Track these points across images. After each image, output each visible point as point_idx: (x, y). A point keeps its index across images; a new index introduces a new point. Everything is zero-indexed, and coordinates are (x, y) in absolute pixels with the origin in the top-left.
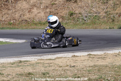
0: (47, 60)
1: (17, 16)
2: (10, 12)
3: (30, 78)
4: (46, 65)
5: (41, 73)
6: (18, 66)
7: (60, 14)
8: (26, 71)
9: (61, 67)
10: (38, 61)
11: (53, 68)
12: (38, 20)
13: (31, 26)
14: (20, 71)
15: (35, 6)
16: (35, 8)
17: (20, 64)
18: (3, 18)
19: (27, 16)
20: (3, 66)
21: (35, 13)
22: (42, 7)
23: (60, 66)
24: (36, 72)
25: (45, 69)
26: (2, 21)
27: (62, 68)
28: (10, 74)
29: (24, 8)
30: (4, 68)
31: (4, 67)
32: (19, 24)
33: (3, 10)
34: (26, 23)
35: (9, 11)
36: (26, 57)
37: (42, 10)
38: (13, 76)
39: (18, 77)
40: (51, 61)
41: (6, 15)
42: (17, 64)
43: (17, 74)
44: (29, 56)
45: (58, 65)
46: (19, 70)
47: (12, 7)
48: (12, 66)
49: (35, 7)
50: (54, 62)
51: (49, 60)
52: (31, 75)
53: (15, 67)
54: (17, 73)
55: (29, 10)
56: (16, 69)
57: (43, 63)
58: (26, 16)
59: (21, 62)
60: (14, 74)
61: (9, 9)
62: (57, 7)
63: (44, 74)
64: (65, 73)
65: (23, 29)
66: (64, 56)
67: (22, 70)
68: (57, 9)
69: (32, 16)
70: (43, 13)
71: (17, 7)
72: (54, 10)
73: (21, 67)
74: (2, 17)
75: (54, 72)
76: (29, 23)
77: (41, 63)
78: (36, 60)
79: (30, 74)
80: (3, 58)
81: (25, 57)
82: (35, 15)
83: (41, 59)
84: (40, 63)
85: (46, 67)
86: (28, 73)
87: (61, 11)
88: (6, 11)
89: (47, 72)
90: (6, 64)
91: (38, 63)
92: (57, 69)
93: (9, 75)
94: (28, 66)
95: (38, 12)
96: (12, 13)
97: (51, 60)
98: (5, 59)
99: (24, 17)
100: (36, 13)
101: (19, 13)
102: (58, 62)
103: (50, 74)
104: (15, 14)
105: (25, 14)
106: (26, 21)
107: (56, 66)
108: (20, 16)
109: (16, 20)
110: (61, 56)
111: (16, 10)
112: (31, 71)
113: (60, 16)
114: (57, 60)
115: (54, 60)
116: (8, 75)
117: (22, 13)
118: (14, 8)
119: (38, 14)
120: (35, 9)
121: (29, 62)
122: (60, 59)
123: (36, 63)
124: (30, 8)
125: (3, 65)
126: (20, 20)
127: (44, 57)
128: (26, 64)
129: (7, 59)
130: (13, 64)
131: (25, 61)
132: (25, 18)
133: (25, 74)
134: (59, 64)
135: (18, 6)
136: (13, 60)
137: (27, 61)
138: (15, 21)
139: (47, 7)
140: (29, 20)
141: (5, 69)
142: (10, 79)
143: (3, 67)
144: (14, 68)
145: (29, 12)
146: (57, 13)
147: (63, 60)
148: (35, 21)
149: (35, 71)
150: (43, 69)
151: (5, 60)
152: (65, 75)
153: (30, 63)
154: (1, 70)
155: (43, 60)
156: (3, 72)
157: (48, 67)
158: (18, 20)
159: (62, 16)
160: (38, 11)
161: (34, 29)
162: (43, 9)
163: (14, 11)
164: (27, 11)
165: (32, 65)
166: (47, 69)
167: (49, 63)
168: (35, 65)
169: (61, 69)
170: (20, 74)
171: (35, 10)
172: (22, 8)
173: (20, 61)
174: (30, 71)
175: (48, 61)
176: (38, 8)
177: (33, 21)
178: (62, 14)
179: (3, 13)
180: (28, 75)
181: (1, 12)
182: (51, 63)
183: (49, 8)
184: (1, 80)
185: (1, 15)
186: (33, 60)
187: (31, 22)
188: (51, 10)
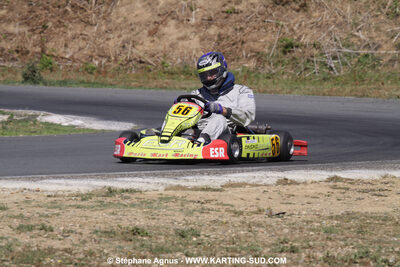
0: (196, 189)
1: (113, 44)
2: (91, 31)
3: (138, 244)
4: (193, 206)
5: (172, 232)
6: (102, 205)
7: (251, 44)
8: (125, 223)
9: (238, 213)
10: (166, 192)
11: (213, 216)
12: (179, 60)
13: (155, 79)
14: (105, 223)
15: (171, 14)
16: (172, 23)
17: (109, 199)
18: (68, 50)
19: (145, 47)
21: (170, 38)
22: (193, 21)
24: (158, 228)
25: (186, 218)
26: (62, 58)
27: (241, 218)
28: (74, 228)
29: (137, 20)
30: (57, 211)
31: (55, 207)
32: (118, 71)
33: (70, 26)
34: (142, 68)
35: (88, 28)
36: (129, 179)
37: (194, 29)
38: (84, 237)
39: (98, 239)
40: (210, 195)
41: (76, 40)
42: (100, 199)
43: (96, 232)
44: (140, 176)
45: (231, 209)
46: (102, 218)
47: (98, 16)
48: (83, 203)
49: (173, 18)
50: (217, 197)
51: (203, 189)
52: (139, 237)
53: (91, 208)
54: (97, 229)
55: (152, 27)
56: (95, 213)
57: (184, 201)
58: (141, 48)
59: (111, 192)
60: (86, 232)
61: (88, 23)
62: (241, 21)
63: (183, 237)
64: (251, 234)
65: (128, 87)
66: (252, 181)
67: (114, 217)
68: (241, 29)
69: (161, 48)
70: (197, 39)
71: (113, 16)
72: (231, 30)
73: (111, 210)
74: (66, 46)
75: (214, 230)
76: (150, 71)
77: (176, 199)
78: (161, 189)
79: (136, 231)
80: (57, 178)
81: (126, 179)
82: (172, 45)
83: (179, 188)
84: (174, 197)
85: (190, 213)
86: (131, 228)
87: (255, 35)
88: (78, 28)
89: (192, 229)
90: (63, 196)
91: (167, 199)
92: (225, 220)
94: (133, 205)
95: (180, 35)
96: (99, 34)
97: (207, 189)
98: (62, 181)
99: (134, 50)
100: (175, 37)
101: (120, 36)
102: (230, 197)
103: (202, 237)
104: (108, 39)
105: (140, 39)
106: (141, 62)
107: (223, 211)
108: (124, 47)
109: (109, 57)
110: (240, 180)
111: (111, 25)
112: (141, 222)
113: (252, 51)
114: (230, 191)
115: (218, 190)
116: (67, 233)
117: (129, 36)
118: (104, 18)
119: (181, 43)
120: (172, 27)
121: (137, 195)
122: (238, 189)
123: (161, 199)
124: (155, 22)
125: (53, 199)
126: (122, 58)
127: (188, 181)
128: (128, 201)
129: (70, 182)
130: (85, 197)
131: (127, 191)
132: (139, 51)
133: (122, 233)
134: (232, 206)
135: (117, 13)
136: (88, 185)
137: (132, 191)
138: (104, 61)
139: (211, 20)
140: (149, 60)
141: (58, 215)
142: (73, 244)
143: (54, 205)
144: (88, 213)
145: (152, 34)
146: (243, 42)
147: (249, 192)
148: (169, 63)
149: (153, 223)
150: (180, 218)
151: (60, 184)
152: (249, 240)
153: (142, 196)
154: (47, 216)
155: (184, 188)
156: (53, 223)
157: (198, 214)
158: (116, 60)
159: (258, 53)
160: (181, 31)
161: (164, 91)
162: (198, 26)
163: (104, 28)
164: (146, 32)
165: (148, 204)
166: (193, 219)
167: (202, 201)
168: (155, 205)
169: (237, 220)
170: (106, 232)
171: (171, 30)
172: (132, 19)
173: (110, 189)
174: (137, 223)
175: (202, 193)
176: (182, 22)
177: (163, 63)
178: (257, 46)
179: (70, 34)
180: (130, 236)
181: (62, 29)
182: (207, 201)
183: (216, 25)
184: (43, 246)
185: (62, 39)
186: (151, 187)
187: (156, 68)
188: (222, 31)
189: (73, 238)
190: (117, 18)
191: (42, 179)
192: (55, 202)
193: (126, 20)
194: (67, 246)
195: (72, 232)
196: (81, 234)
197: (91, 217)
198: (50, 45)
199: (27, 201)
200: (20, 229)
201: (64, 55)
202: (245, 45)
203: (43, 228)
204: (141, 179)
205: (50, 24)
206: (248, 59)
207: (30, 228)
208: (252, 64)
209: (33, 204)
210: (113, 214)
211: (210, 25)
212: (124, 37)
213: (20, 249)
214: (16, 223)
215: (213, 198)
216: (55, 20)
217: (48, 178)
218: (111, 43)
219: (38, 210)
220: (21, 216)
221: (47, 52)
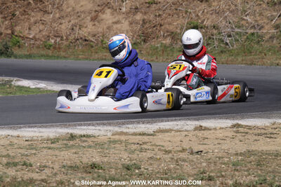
0: (135, 134)
1: (64, 27)
2: (48, 18)
3: (95, 175)
4: (134, 147)
5: (120, 166)
6: (67, 147)
7: (167, 26)
8: (85, 160)
9: (169, 152)
10: (114, 137)
11: (149, 154)
13: (97, 53)
14: (70, 160)
15: (108, 5)
16: (108, 11)
17: (71, 143)
18: (31, 32)
19: (89, 29)
20: (32, 145)
21: (107, 22)
22: (124, 10)
23: (166, 151)
24: (110, 163)
25: (130, 156)
26: (27, 38)
27: (170, 155)
28: (47, 164)
29: (82, 9)
30: (34, 152)
31: (32, 149)
32: (69, 47)
33: (33, 14)
34: (86, 45)
35: (46, 15)
36: (85, 127)
37: (124, 16)
38: (55, 171)
39: (65, 172)
40: (146, 138)
41: (37, 24)
42: (65, 142)
43: (64, 166)
44: (93, 125)
45: (162, 148)
46: (68, 156)
47: (53, 7)
48: (52, 145)
49: (109, 8)
50: (151, 140)
51: (140, 134)
52: (96, 170)
53: (59, 149)
54: (64, 164)
55: (93, 14)
56: (62, 153)
57: (127, 143)
58: (85, 30)
59: (72, 137)
60: (57, 167)
61: (46, 12)
62: (160, 9)
63: (128, 169)
64: (178, 167)
65: (77, 58)
66: (176, 128)
67: (77, 156)
68: (159, 15)
69: (100, 30)
70: (127, 23)
71: (64, 6)
72: (152, 16)
73: (74, 151)
74: (30, 29)
75: (151, 164)
76: (92, 47)
77: (121, 142)
78: (109, 134)
79: (94, 166)
80: (32, 127)
81: (83, 127)
82: (109, 28)
83: (122, 133)
84: (120, 140)
85: (133, 152)
86: (90, 163)
87: (169, 20)
88: (39, 16)
89: (135, 164)
90: (38, 140)
91: (115, 142)
92: (158, 157)
93: (45, 166)
94: (90, 147)
95: (114, 20)
96: (54, 20)
97: (144, 134)
98: (35, 129)
99: (80, 32)
100: (110, 21)
101: (70, 21)
102: (160, 140)
103: (142, 169)
104: (61, 24)
105: (84, 23)
106: (86, 40)
107: (156, 150)
108: (73, 29)
109: (62, 37)
110: (168, 127)
111: (63, 13)
112: (97, 159)
113: (167, 32)
114: (160, 136)
115: (151, 135)
116: (42, 168)
117: (76, 21)
118: (58, 8)
119: (115, 26)
120: (109, 14)
121: (92, 139)
122: (167, 134)
123: (110, 142)
124: (96, 11)
125: (30, 143)
126: (71, 38)
127: (128, 128)
128: (86, 144)
129: (41, 130)
130: (54, 141)
131: (84, 136)
132: (84, 32)
133: (83, 167)
134: (163, 146)
135: (68, 4)
136: (56, 132)
137: (88, 136)
138: (58, 39)
139: (137, 8)
140: (92, 39)
141: (35, 154)
142: (48, 176)
143: (31, 147)
144: (57, 152)
145: (93, 19)
146: (161, 25)
147: (174, 136)
148: (106, 41)
149: (106, 160)
150: (125, 155)
151: (35, 132)
152: (178, 171)
153: (96, 140)
154: (27, 155)
155: (126, 134)
156: (32, 160)
157: (138, 153)
158: (67, 39)
159: (172, 33)
160: (115, 17)
162: (127, 13)
163: (57, 15)
164: (89, 18)
165: (100, 145)
166: (135, 156)
167: (141, 143)
168: (106, 146)
169: (168, 157)
170: (71, 167)
171: (107, 16)
172: (78, 9)
173: (71, 134)
174: (94, 160)
175: (138, 137)
176: (116, 10)
177: (102, 41)
178: (171, 28)
179: (32, 20)
180: (89, 169)
181: (26, 16)
182: (144, 143)
183: (141, 12)
184: (25, 178)
185: (27, 24)
186: (102, 133)
187: (97, 45)
188: (145, 17)
189: (47, 171)
190: (68, 8)
191: (20, 128)
192: (32, 144)
193: (74, 9)
194: (44, 177)
195: (46, 167)
196: (53, 168)
197: (60, 156)
198: (18, 28)
199: (11, 144)
200: (8, 165)
201: (28, 36)
202: (163, 27)
203: (25, 164)
204: (93, 127)
205: (17, 13)
206: (165, 37)
207: (15, 164)
208: (168, 41)
209: (16, 146)
210: (76, 153)
211: (137, 12)
212: (73, 22)
213: (8, 180)
214: (5, 160)
215: (148, 140)
216: (21, 10)
217: (25, 127)
218: (63, 27)
219: (20, 151)
220: (8, 156)
221: (16, 33)
